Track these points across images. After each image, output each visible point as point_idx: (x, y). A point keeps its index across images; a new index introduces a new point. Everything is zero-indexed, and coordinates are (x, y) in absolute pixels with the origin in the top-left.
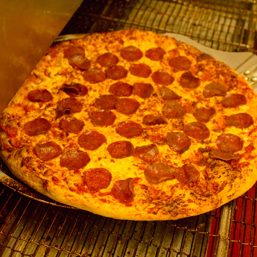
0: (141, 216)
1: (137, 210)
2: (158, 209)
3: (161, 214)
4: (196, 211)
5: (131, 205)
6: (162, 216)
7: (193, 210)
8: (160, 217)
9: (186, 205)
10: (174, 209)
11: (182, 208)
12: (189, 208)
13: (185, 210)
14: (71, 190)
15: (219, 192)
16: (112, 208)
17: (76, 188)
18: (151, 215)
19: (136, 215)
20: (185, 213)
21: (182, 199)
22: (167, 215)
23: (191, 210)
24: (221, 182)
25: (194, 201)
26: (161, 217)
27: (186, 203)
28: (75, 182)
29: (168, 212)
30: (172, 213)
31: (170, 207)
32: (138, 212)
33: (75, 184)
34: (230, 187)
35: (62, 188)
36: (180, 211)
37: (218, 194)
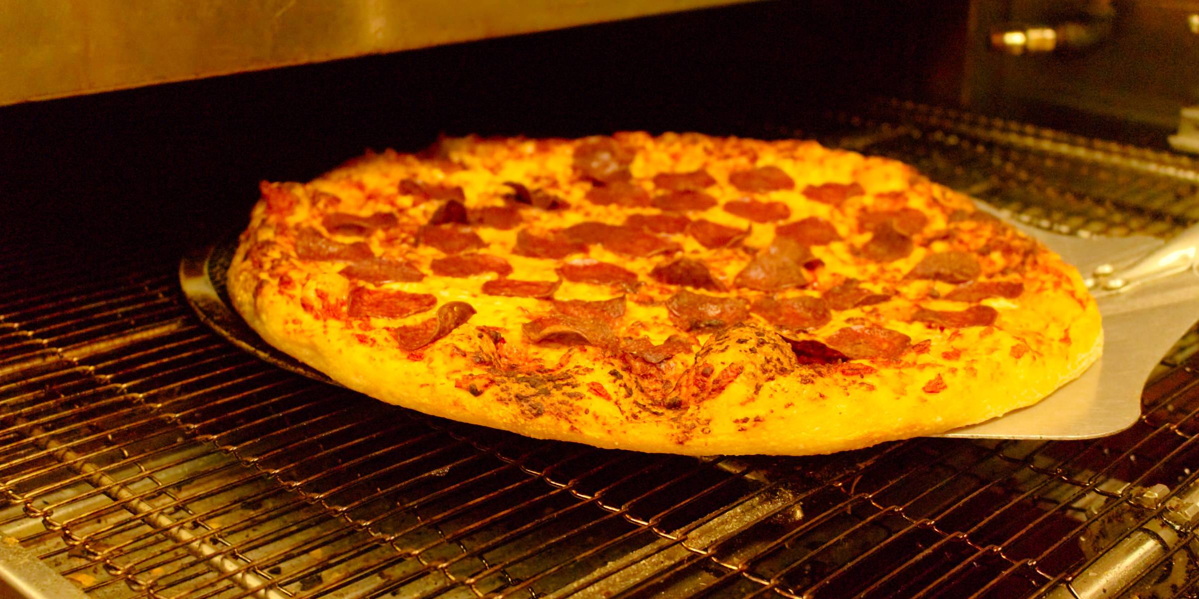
0: (432, 392)
1: (429, 372)
2: (487, 382)
3: (490, 400)
4: (604, 424)
5: (420, 357)
6: (492, 404)
7: (597, 417)
8: (486, 409)
9: (581, 397)
10: (536, 395)
11: (561, 398)
12: (584, 407)
13: (568, 408)
14: (306, 306)
15: (708, 398)
16: (371, 357)
17: (317, 304)
18: (465, 396)
19: (422, 386)
20: (567, 419)
21: (575, 376)
22: (507, 404)
23: (590, 414)
24: (723, 363)
25: (614, 398)
26: (489, 407)
27: (583, 390)
28: (320, 287)
29: (514, 399)
30: (526, 406)
31: (526, 386)
32: (429, 379)
33: (317, 290)
34: (752, 391)
35: (288, 303)
36: (552, 405)
37: (706, 403)
